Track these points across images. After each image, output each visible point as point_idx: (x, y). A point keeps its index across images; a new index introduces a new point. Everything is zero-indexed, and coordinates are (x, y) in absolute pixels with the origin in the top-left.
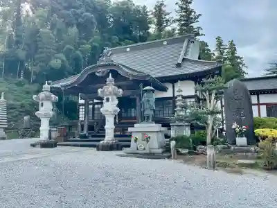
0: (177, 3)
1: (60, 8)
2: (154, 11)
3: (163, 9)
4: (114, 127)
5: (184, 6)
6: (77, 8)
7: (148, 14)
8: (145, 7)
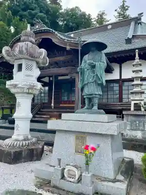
0: (116, 10)
1: (20, 9)
2: (97, 18)
3: (104, 17)
4: (31, 115)
5: (122, 13)
6: (33, 10)
7: (92, 20)
8: (89, 15)
